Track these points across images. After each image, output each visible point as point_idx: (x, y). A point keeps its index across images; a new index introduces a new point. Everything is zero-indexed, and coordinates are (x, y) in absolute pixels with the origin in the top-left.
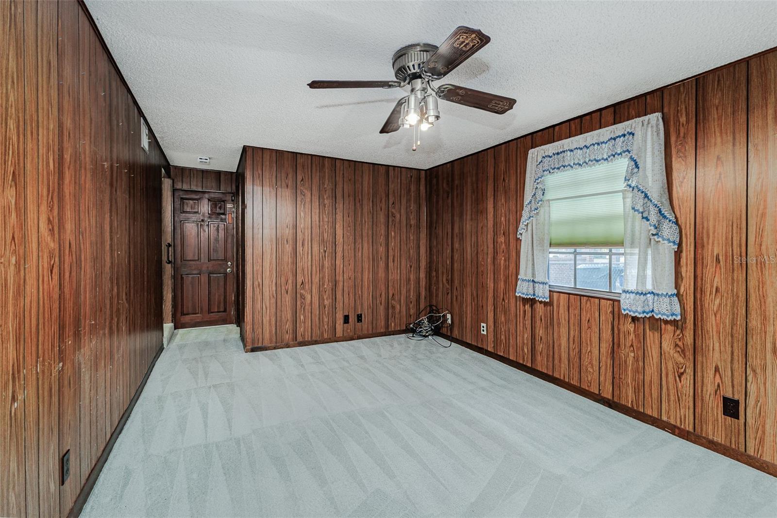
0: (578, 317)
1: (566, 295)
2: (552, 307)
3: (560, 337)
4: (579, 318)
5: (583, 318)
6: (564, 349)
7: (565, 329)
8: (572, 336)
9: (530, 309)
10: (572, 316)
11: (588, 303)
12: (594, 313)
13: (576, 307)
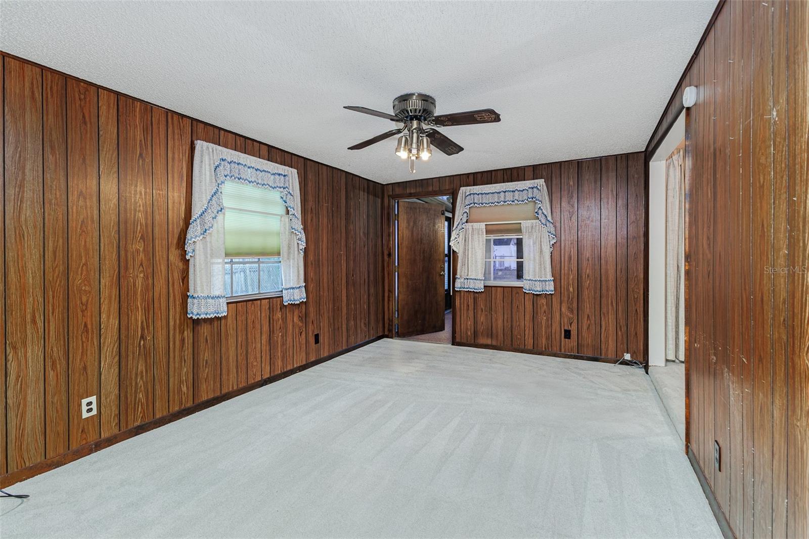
0: (244, 322)
1: (234, 304)
2: (219, 322)
3: (228, 349)
4: (246, 322)
5: (249, 321)
6: (233, 357)
7: (233, 339)
8: (240, 342)
9: (192, 334)
10: (239, 323)
11: (253, 306)
12: (257, 313)
13: (243, 314)
